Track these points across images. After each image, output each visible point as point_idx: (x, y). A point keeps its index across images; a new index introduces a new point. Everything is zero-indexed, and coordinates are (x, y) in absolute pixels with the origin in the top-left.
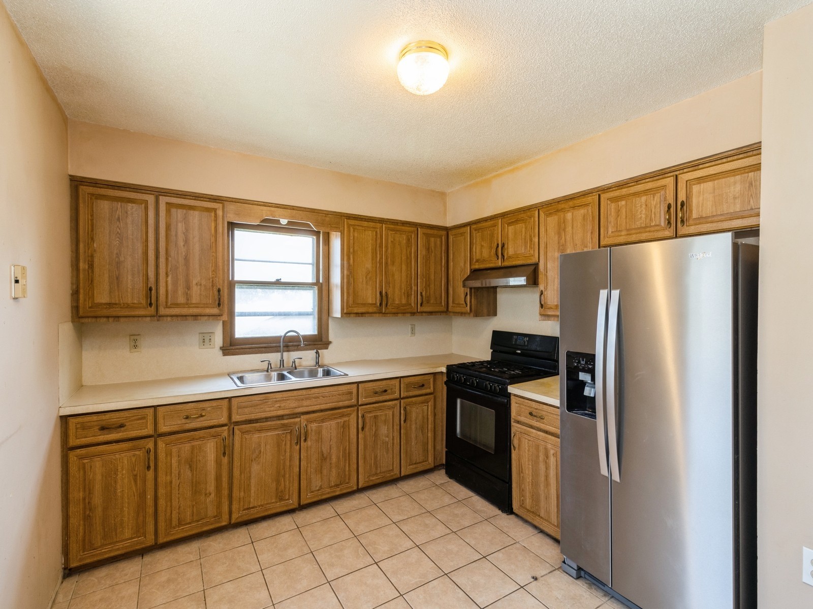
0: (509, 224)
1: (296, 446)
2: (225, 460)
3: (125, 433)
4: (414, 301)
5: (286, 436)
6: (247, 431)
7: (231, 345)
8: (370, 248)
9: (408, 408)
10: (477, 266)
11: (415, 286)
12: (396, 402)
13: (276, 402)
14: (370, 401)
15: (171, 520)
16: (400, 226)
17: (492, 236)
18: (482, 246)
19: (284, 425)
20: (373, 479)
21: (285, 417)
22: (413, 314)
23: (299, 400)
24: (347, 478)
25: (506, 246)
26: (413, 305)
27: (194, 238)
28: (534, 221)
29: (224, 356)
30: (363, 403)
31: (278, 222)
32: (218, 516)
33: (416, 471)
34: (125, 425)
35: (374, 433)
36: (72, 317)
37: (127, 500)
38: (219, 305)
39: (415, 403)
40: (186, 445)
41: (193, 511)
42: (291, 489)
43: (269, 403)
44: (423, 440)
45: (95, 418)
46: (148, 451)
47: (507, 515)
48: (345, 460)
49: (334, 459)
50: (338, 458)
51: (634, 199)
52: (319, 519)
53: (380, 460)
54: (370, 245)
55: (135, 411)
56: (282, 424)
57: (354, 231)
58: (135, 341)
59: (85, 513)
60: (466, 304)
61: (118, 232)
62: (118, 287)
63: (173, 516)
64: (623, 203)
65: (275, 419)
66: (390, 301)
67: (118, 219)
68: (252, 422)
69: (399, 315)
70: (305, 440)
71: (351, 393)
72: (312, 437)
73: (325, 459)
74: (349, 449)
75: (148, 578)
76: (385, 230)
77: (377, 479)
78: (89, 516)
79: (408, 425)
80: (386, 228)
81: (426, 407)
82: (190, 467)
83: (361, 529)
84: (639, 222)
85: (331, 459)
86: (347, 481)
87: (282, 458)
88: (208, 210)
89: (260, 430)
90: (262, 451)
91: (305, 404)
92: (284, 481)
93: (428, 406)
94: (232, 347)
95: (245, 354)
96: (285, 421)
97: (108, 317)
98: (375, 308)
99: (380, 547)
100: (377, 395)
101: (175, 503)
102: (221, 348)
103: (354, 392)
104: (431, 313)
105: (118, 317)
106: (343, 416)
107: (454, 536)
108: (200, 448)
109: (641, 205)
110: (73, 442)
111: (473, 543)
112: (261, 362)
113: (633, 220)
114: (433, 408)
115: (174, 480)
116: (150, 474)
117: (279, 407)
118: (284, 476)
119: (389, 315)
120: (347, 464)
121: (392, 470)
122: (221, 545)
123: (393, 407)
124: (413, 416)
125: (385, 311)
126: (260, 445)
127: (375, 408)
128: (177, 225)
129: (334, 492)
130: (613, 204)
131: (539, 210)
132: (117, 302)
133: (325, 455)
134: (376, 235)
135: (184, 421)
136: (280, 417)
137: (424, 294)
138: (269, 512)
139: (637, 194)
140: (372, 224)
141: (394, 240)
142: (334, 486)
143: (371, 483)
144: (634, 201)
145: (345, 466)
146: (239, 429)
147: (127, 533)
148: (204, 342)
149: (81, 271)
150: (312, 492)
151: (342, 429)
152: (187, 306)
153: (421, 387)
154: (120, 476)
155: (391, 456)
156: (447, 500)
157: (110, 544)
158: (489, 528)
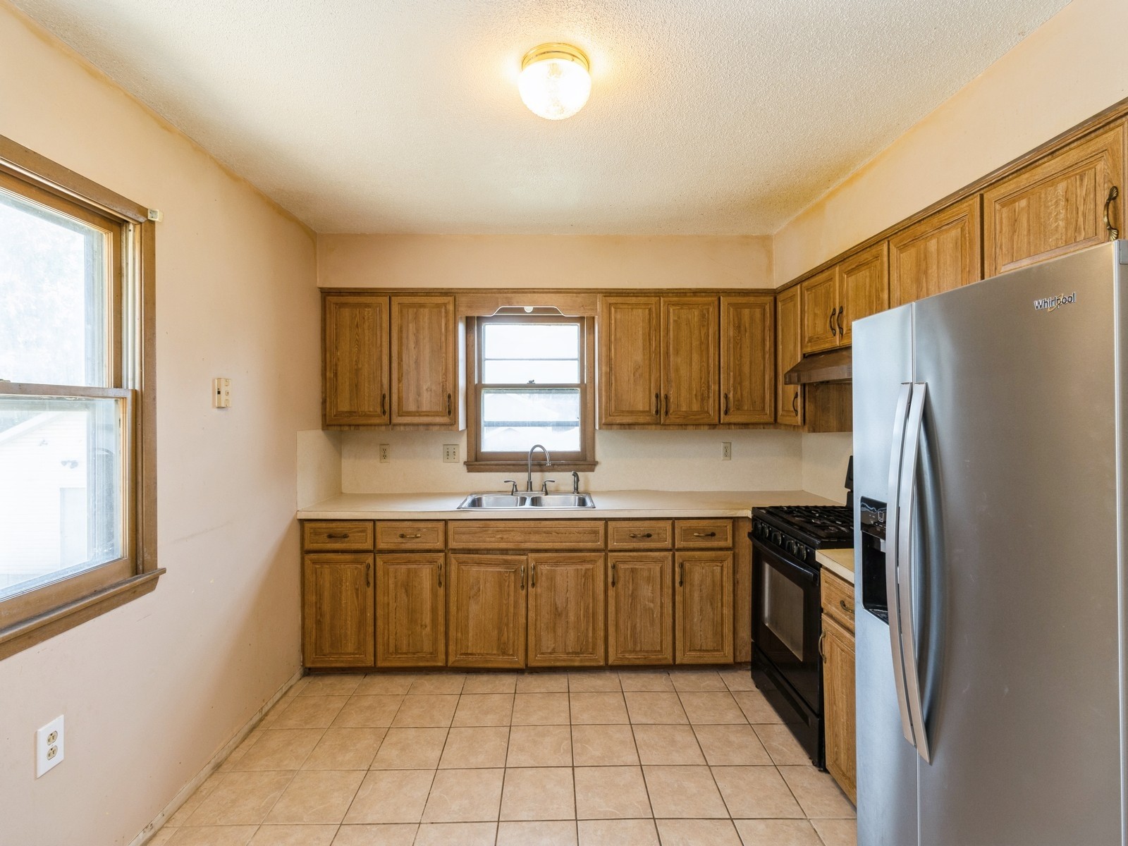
0: (849, 273)
1: (522, 590)
2: (441, 591)
3: (348, 544)
4: (714, 406)
5: (509, 576)
6: (464, 562)
7: (476, 460)
8: (641, 333)
9: (687, 565)
10: (809, 350)
11: (714, 383)
12: (666, 553)
13: (498, 532)
14: (625, 547)
15: (388, 645)
16: (690, 296)
17: (828, 295)
18: (815, 315)
19: (506, 562)
20: (630, 657)
21: (510, 552)
22: (713, 426)
23: (526, 533)
24: (590, 646)
25: (845, 313)
26: (711, 412)
27: (424, 338)
28: (882, 263)
29: (468, 472)
30: (613, 548)
31: (522, 310)
32: (434, 653)
33: (701, 661)
34: (348, 536)
35: (630, 592)
36: (322, 424)
37: (350, 613)
38: (449, 412)
39: (700, 560)
40: (402, 566)
41: (409, 641)
42: (516, 643)
43: (490, 532)
44: (713, 619)
45: (324, 525)
46: (368, 567)
47: (820, 771)
48: (588, 622)
49: (572, 618)
50: (578, 618)
51: (1043, 191)
52: (543, 690)
53: (641, 632)
54: (640, 329)
55: (357, 523)
56: (504, 560)
57: (616, 312)
58: (385, 450)
59: (316, 617)
60: (796, 411)
61: (356, 339)
62: (357, 394)
63: (390, 641)
64: (1023, 203)
65: (498, 552)
66: (672, 408)
67: (357, 326)
68: (471, 552)
69: (688, 427)
70: (533, 585)
71: (596, 532)
72: (543, 583)
73: (560, 615)
74: (593, 607)
75: (356, 698)
76: (664, 305)
77: (635, 658)
78: (320, 621)
79: (687, 591)
80: (665, 302)
81: (719, 568)
82: (406, 591)
83: (585, 718)
84: (1054, 238)
85: (567, 616)
86: (591, 650)
87: (505, 602)
88: (438, 306)
89: (479, 563)
90: (481, 588)
91: (534, 539)
92: (508, 631)
93: (722, 567)
94: (476, 463)
95: (491, 472)
96: (509, 557)
97: (350, 425)
98: (648, 418)
99: (590, 748)
100: (635, 539)
101: (392, 627)
102: (465, 463)
103: (600, 532)
104: (745, 425)
105: (358, 425)
106: (584, 561)
107: (704, 772)
108: (416, 572)
109: (1056, 202)
110: (309, 546)
111: (727, 791)
112: (505, 482)
113: (1042, 236)
114: (731, 571)
115: (391, 602)
116: (370, 590)
117: (502, 538)
118: (507, 625)
119: (671, 428)
120: (591, 628)
121: (661, 651)
122: (432, 687)
123: (662, 560)
124: (696, 579)
125: (665, 421)
126: (479, 582)
127: (633, 557)
128: (408, 326)
129: (571, 660)
130: (1005, 210)
131: (889, 242)
132: (356, 410)
133: (559, 610)
134: (650, 314)
135: (400, 540)
136: (504, 551)
137: (731, 396)
138: (490, 665)
139: (1050, 181)
140: (643, 300)
141: (679, 318)
142: (573, 653)
143: (626, 663)
144: (1043, 196)
145: (587, 630)
146: (455, 558)
147: (350, 647)
148: (448, 455)
149: (328, 380)
150: (543, 654)
151: (583, 580)
152: (417, 414)
153: (710, 537)
154: (344, 587)
155: (659, 631)
156: (731, 716)
157: (336, 654)
158: (770, 779)
